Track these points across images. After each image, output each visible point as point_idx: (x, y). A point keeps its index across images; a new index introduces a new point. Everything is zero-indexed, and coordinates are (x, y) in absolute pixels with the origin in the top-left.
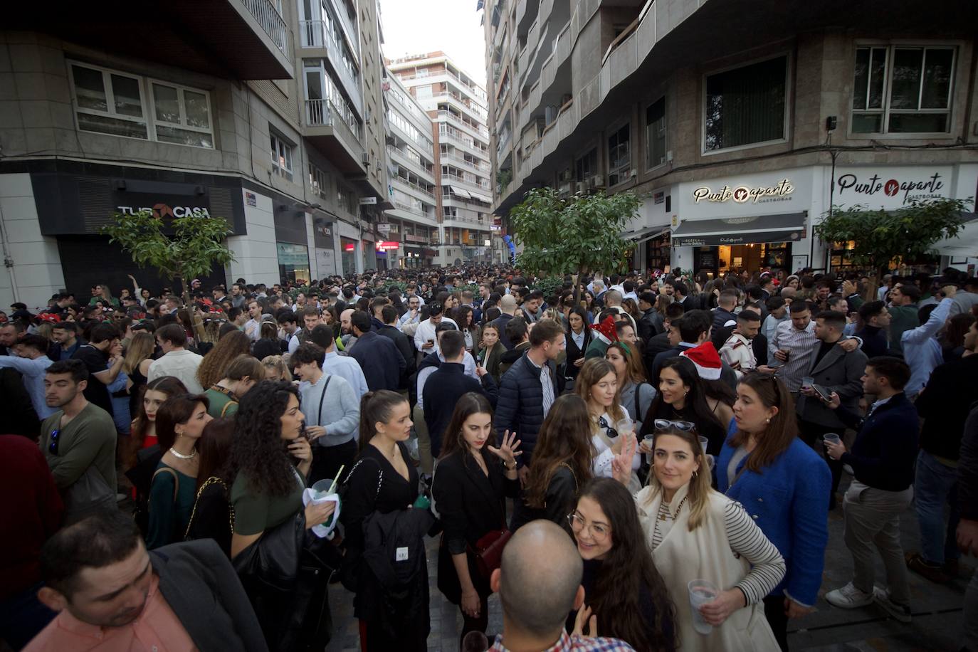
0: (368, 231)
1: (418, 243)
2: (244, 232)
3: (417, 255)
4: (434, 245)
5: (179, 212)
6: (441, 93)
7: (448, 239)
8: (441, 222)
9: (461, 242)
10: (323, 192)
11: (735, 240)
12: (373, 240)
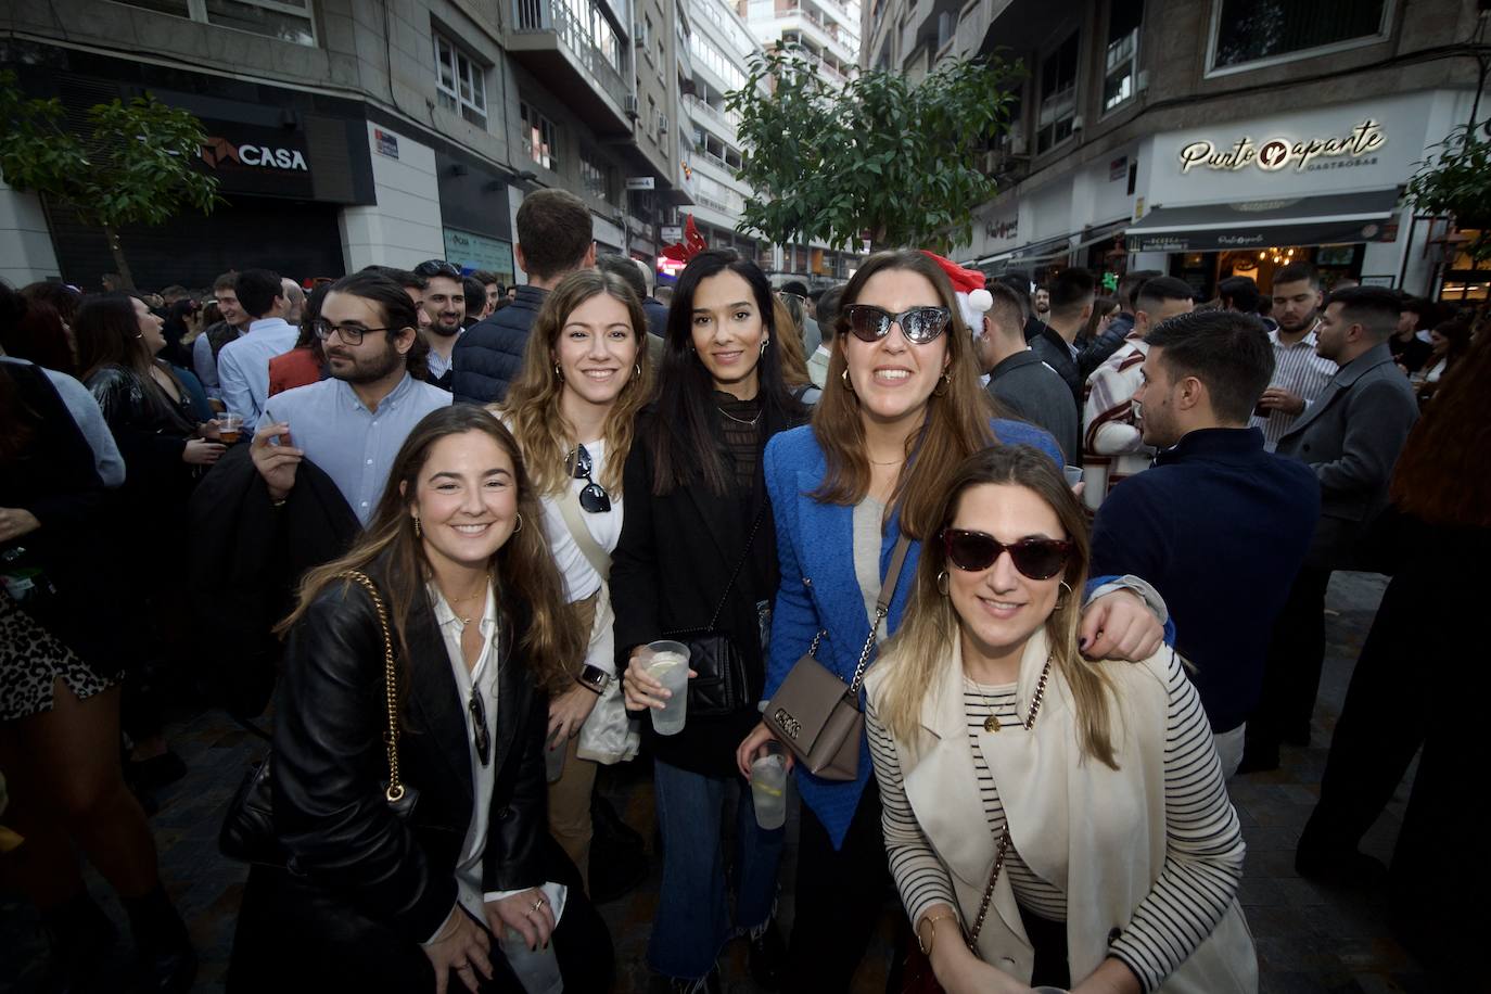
0: (642, 236)
2: (372, 201)
5: (249, 154)
6: (788, 12)
7: (787, 264)
9: (809, 271)
10: (556, 160)
11: (1248, 240)
12: (652, 253)
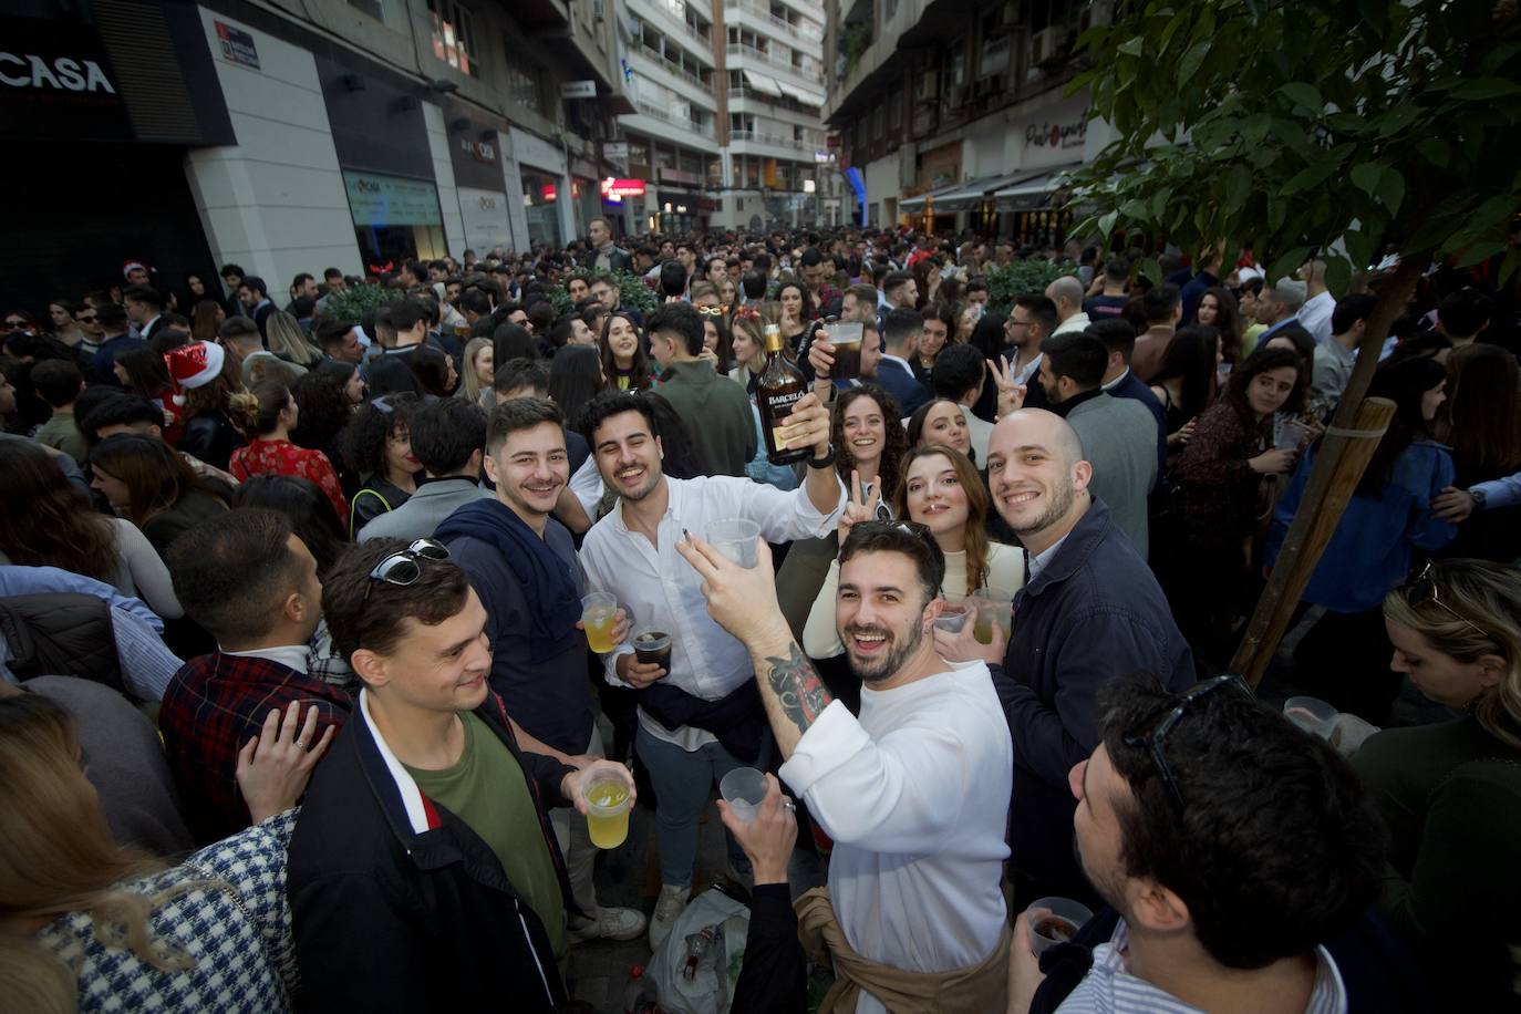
0: (583, 157)
1: (685, 186)
2: (228, 139)
3: (681, 209)
4: (713, 190)
7: (737, 178)
8: (725, 144)
9: (761, 184)
10: (475, 62)
12: (595, 177)
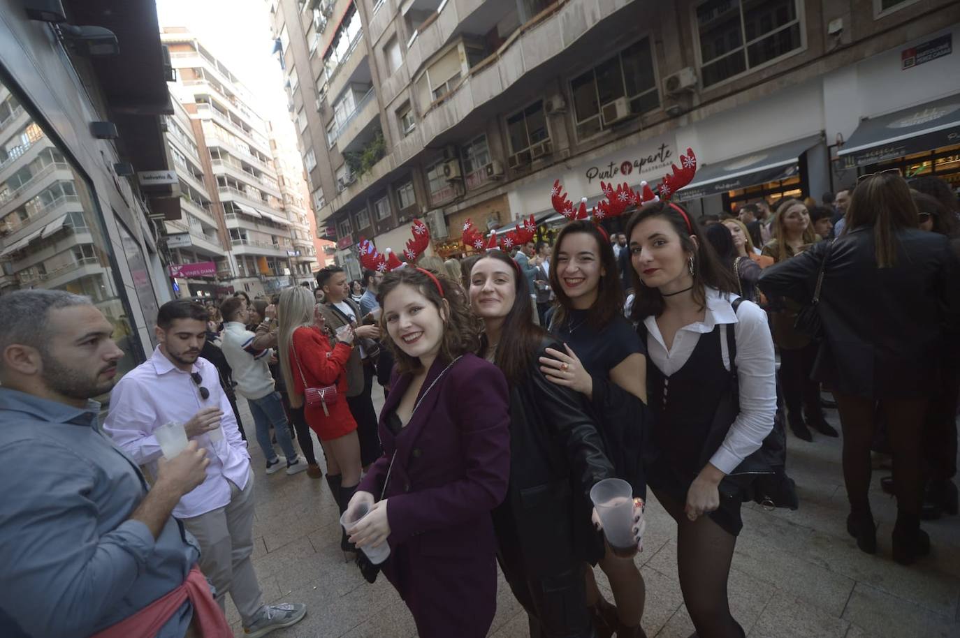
3: (207, 295)
4: (224, 280)
6: (196, 81)
7: (242, 270)
8: (229, 249)
9: (258, 273)
